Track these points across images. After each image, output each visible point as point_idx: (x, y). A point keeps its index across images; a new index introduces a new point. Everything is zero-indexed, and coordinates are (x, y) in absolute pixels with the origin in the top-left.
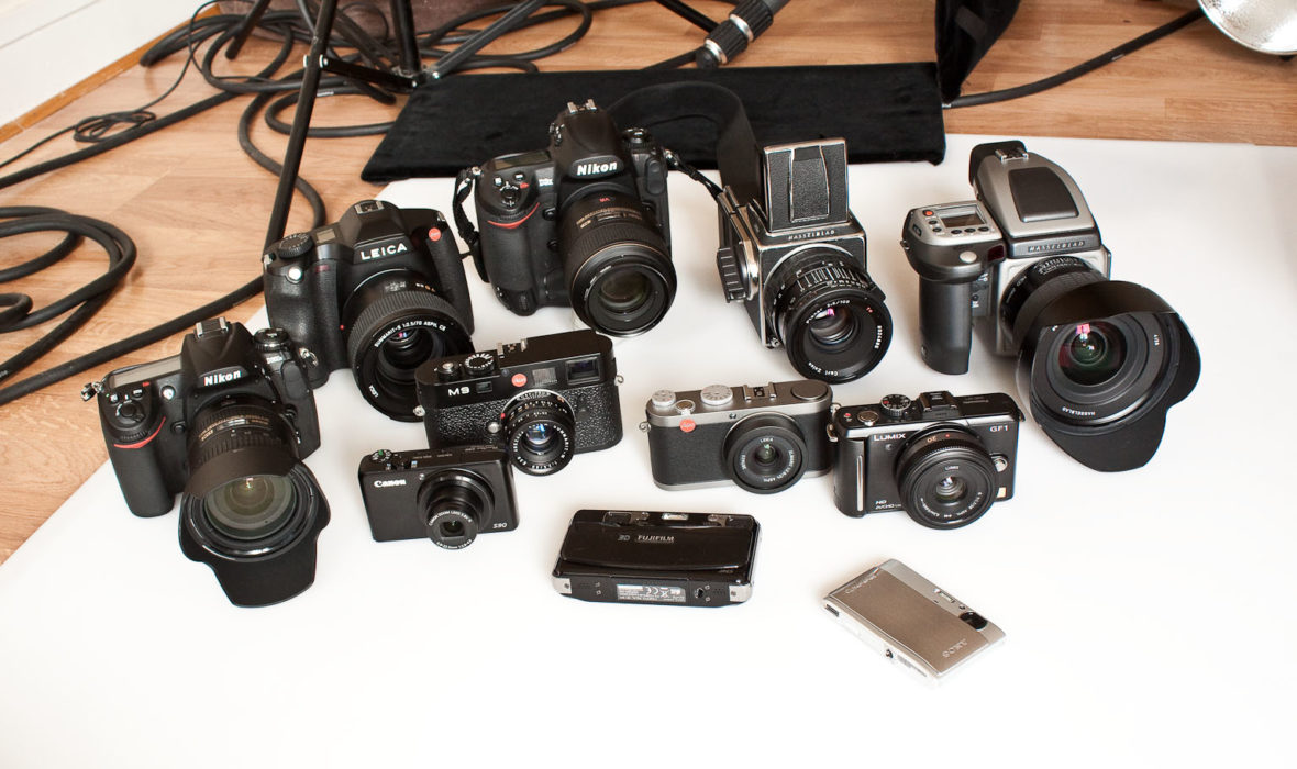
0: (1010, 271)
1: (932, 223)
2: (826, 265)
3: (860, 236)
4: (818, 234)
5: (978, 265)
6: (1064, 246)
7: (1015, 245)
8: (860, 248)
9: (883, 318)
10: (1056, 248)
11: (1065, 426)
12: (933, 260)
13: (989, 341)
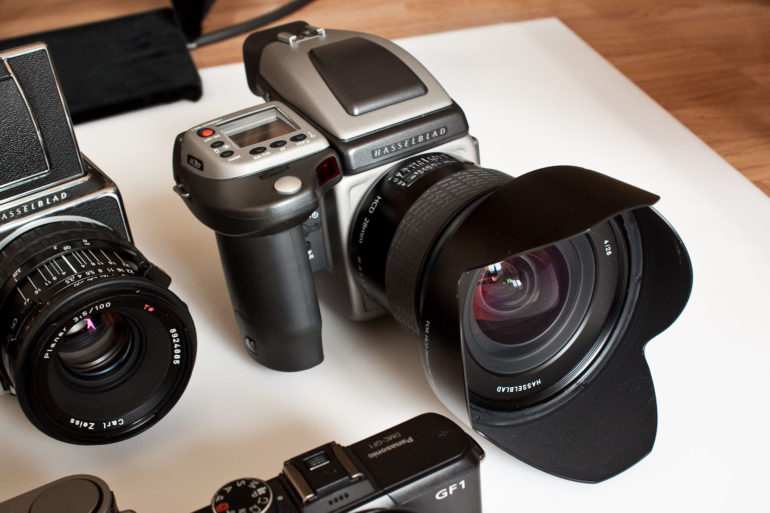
0: (350, 193)
1: (214, 145)
2: (60, 249)
3: (110, 193)
4: (40, 204)
5: (306, 195)
6: (421, 139)
7: (352, 152)
8: (113, 210)
9: (177, 316)
10: (410, 144)
11: (504, 414)
12: (232, 201)
13: (342, 306)
